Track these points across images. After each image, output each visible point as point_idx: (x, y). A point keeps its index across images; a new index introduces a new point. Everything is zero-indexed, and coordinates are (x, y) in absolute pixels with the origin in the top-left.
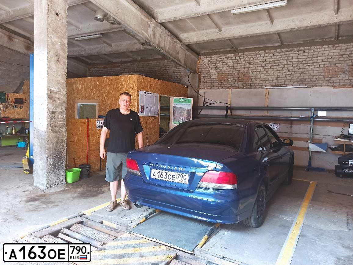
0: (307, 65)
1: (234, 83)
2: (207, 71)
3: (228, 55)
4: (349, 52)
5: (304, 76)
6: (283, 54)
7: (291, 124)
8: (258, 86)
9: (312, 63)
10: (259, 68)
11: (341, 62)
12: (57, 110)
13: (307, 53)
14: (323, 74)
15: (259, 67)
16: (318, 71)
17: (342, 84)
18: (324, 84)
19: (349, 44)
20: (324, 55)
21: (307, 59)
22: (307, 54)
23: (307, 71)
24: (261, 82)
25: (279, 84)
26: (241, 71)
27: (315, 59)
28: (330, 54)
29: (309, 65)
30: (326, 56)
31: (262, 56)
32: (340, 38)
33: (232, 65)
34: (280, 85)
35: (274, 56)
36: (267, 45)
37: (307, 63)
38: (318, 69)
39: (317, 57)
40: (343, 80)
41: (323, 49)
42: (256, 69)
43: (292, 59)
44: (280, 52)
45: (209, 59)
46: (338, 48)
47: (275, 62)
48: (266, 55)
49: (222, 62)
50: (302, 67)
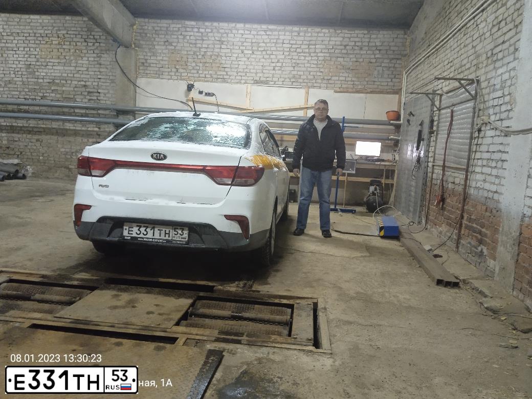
1: (198, 72)
3: (188, 23)
4: (353, 43)
5: (298, 71)
6: (270, 33)
8: (235, 81)
9: (308, 53)
11: (344, 55)
13: (302, 38)
14: (322, 70)
15: (236, 49)
16: (315, 64)
19: (353, 32)
20: (324, 43)
21: (303, 47)
23: (301, 64)
24: (239, 74)
27: (313, 46)
28: (331, 43)
30: (326, 45)
31: (240, 32)
34: (266, 81)
35: (257, 35)
37: (302, 52)
40: (345, 81)
42: (232, 53)
44: (266, 29)
46: (341, 35)
49: (175, 33)
50: (297, 57)
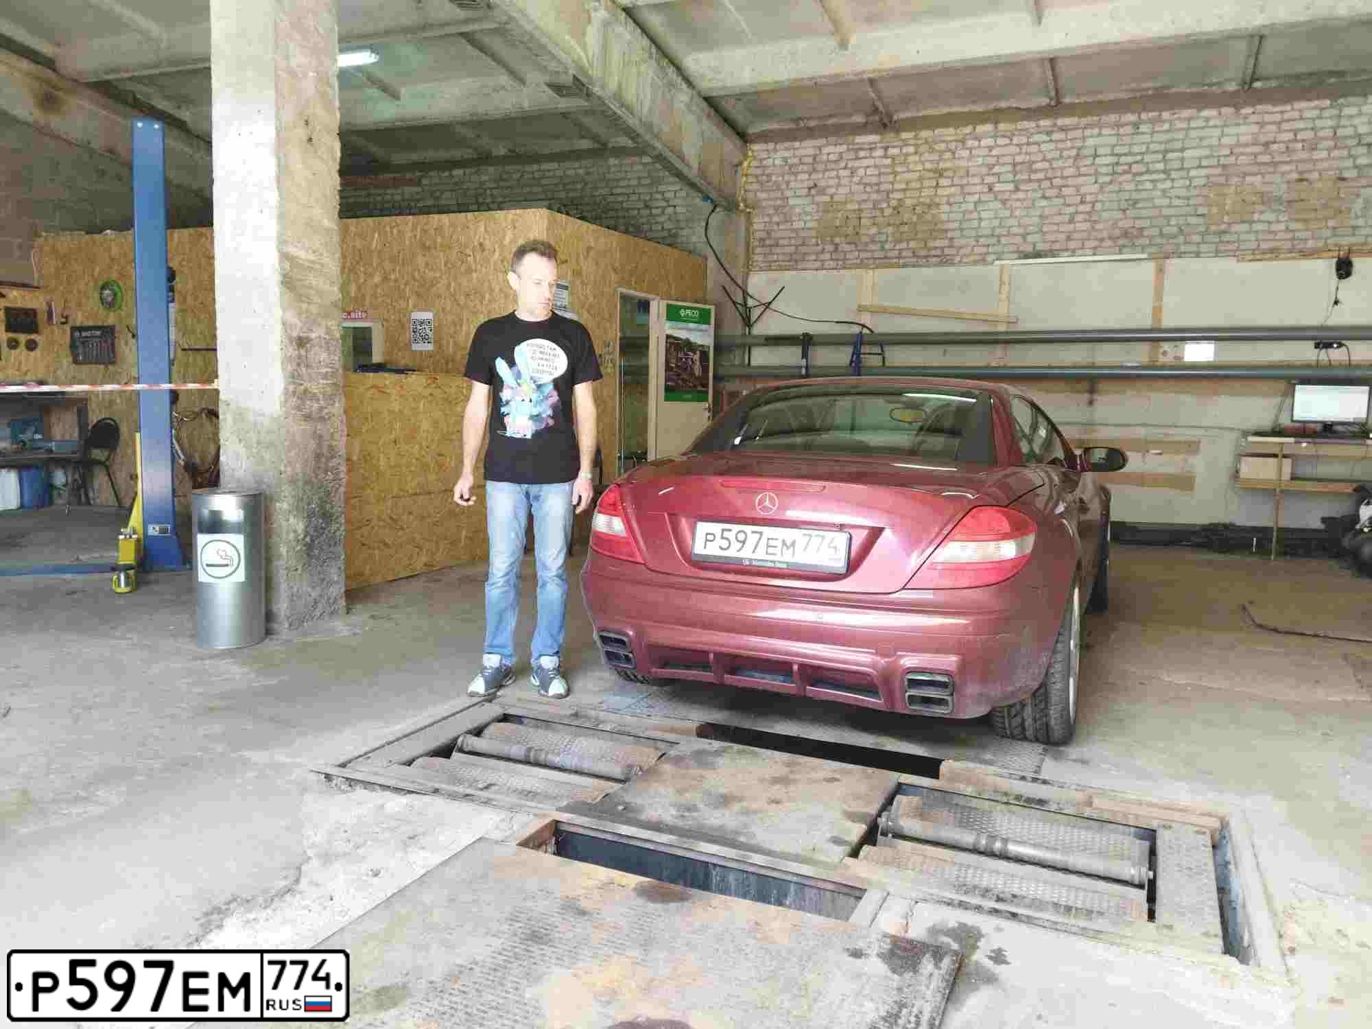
0: (1146, 177)
1: (883, 248)
2: (779, 202)
3: (859, 139)
4: (1291, 136)
5: (1136, 218)
6: (1061, 136)
7: (1092, 391)
8: (972, 258)
9: (1164, 172)
10: (973, 189)
11: (1263, 169)
12: (313, 335)
13: (1146, 136)
14: (1201, 210)
15: (975, 185)
16: (1184, 198)
17: (1264, 246)
18: (1204, 248)
19: (1288, 107)
20: (1205, 143)
21: (1148, 158)
22: (1147, 138)
23: (1146, 200)
24: (982, 240)
25: (1046, 247)
26: (908, 202)
27: (1176, 155)
28: (1225, 140)
29: (1155, 176)
30: (1210, 147)
31: (983, 143)
32: (1257, 85)
33: (874, 180)
34: (1051, 251)
35: (1028, 144)
36: (1003, 104)
37: (1148, 172)
38: (1183, 193)
39: (1182, 150)
40: (1269, 232)
41: (1201, 123)
42: (964, 194)
43: (1096, 156)
44: (1050, 129)
45: (786, 154)
46: (1253, 118)
47: (1035, 166)
48: (1001, 141)
49: (833, 166)
50: (1131, 186)
